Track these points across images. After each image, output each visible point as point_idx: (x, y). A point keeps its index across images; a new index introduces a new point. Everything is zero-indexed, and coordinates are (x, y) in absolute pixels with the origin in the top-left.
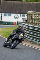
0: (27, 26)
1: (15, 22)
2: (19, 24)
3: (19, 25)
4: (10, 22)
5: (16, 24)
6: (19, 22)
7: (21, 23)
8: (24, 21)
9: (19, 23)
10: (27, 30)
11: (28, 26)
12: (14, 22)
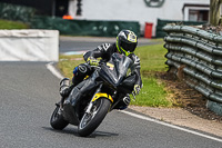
0: (209, 40)
1: (150, 21)
2: (169, 32)
3: (169, 38)
4: (124, 22)
5: (154, 34)
6: (171, 22)
7: (178, 27)
8: (195, 18)
9: (167, 27)
10: (210, 59)
11: (213, 41)
12: (142, 23)
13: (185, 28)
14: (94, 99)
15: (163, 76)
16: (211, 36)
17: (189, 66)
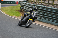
2: (21, 3)
13: (24, 2)
14: (29, 20)
15: (20, 11)
16: (29, 4)
17: (24, 9)
